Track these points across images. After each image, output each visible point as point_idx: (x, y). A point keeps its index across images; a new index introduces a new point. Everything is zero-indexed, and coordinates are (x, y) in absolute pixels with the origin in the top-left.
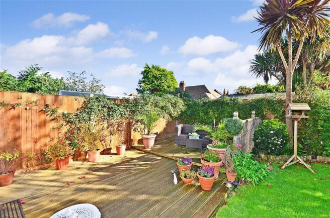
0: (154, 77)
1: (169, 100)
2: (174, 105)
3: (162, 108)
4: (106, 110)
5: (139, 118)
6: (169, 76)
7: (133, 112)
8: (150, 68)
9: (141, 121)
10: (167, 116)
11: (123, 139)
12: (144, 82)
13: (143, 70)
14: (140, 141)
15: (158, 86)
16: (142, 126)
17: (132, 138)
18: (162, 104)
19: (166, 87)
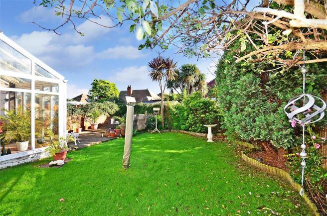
0: (100, 88)
1: (108, 105)
2: (111, 108)
3: (103, 109)
4: (71, 111)
5: (89, 115)
6: (112, 88)
7: (85, 112)
8: (97, 81)
9: (90, 117)
10: (107, 114)
11: (80, 125)
12: (93, 91)
13: (93, 82)
14: (90, 128)
15: (104, 94)
16: (91, 119)
17: (85, 125)
18: (103, 107)
19: (109, 95)
